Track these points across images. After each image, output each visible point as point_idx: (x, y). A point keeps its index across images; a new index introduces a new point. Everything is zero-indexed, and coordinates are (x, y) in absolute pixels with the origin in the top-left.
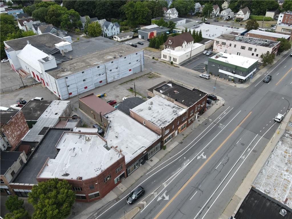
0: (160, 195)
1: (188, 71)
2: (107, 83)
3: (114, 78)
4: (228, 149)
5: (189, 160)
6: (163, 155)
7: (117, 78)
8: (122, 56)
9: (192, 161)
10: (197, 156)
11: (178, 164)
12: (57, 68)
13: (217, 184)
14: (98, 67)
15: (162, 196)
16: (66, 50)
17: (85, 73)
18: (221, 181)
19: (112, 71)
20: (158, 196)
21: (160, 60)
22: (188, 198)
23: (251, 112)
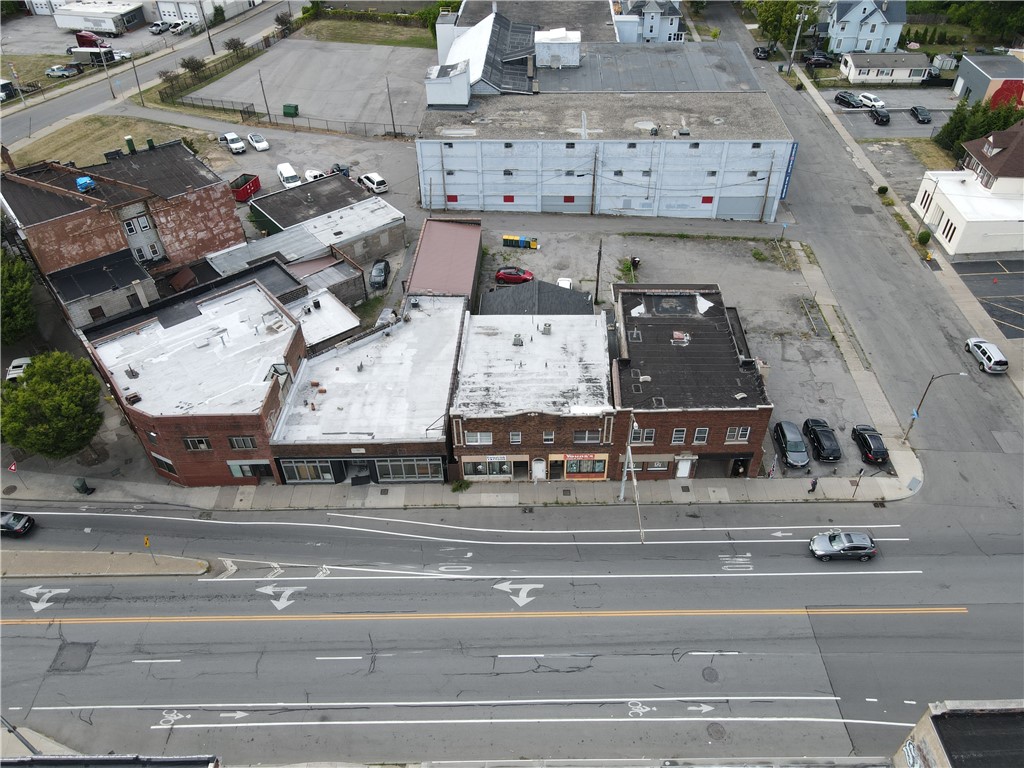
0: (280, 584)
1: (951, 300)
2: (592, 214)
3: (627, 205)
4: (630, 644)
5: (469, 568)
6: (429, 502)
7: (637, 208)
8: (688, 134)
9: (471, 580)
10: (510, 579)
11: (427, 554)
12: (467, 106)
13: (437, 693)
14: (571, 146)
15: (277, 589)
16: (556, 58)
17: (516, 148)
18: (458, 696)
19: (622, 179)
20: (274, 582)
21: (900, 208)
22: (317, 650)
23: (963, 610)
